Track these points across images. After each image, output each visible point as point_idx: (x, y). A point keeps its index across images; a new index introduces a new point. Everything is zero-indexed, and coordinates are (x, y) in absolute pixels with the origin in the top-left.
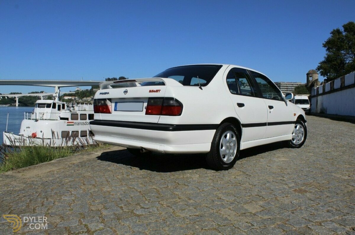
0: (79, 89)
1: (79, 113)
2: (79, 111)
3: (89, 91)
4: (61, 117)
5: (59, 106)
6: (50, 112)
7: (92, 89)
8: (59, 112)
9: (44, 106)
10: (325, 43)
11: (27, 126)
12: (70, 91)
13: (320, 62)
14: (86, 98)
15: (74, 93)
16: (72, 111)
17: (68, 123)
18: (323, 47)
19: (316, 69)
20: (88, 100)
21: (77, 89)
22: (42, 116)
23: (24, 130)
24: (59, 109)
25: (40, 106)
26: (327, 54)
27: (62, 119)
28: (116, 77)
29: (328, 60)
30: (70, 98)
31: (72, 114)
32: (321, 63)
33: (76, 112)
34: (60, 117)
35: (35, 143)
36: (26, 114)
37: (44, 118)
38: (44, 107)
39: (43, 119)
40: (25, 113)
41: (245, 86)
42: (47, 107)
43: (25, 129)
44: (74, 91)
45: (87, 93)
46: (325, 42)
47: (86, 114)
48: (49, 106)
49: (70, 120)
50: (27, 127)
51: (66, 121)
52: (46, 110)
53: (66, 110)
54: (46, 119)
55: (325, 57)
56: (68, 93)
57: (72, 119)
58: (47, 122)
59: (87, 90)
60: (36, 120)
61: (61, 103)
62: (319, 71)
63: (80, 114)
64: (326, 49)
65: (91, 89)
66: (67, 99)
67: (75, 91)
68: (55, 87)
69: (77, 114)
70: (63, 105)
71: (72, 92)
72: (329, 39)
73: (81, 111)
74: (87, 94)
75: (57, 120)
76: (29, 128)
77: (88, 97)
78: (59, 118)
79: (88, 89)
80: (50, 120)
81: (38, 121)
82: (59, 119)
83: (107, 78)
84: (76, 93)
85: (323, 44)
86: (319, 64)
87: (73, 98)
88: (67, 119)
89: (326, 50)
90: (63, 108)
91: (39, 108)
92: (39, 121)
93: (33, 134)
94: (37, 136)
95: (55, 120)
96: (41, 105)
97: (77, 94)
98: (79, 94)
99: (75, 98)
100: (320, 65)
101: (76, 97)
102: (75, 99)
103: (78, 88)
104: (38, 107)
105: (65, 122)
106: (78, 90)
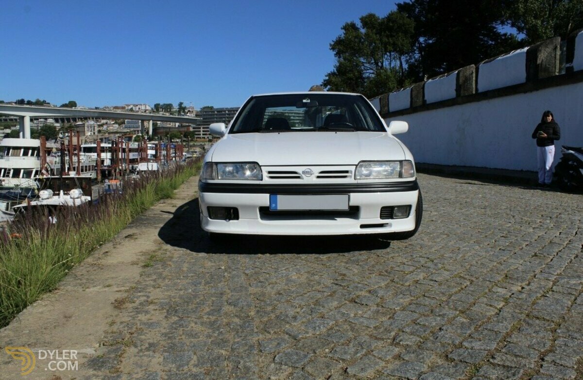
10: (333, 43)
13: (327, 74)
18: (331, 49)
19: (321, 85)
26: (338, 61)
29: (341, 71)
32: (329, 75)
41: (187, 113)
46: (333, 41)
55: (336, 65)
62: (326, 88)
64: (335, 53)
72: (339, 37)
85: (331, 45)
86: (326, 76)
89: (335, 55)
100: (327, 78)
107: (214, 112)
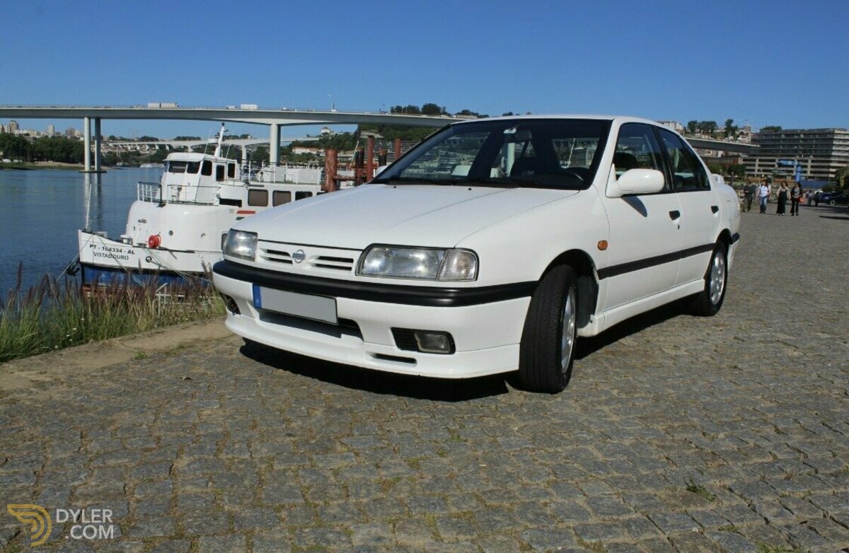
0: (328, 131)
1: (271, 188)
2: (272, 182)
3: (350, 136)
4: (222, 198)
5: (220, 169)
6: (197, 185)
7: (358, 133)
8: (218, 184)
9: (183, 168)
11: (141, 219)
12: (308, 136)
14: (345, 153)
15: (318, 139)
16: (252, 183)
17: (239, 212)
20: (348, 157)
21: (323, 131)
22: (176, 194)
23: (134, 228)
24: (220, 177)
25: (174, 167)
27: (223, 202)
28: (415, 105)
30: (307, 151)
31: (250, 190)
33: (263, 186)
34: (218, 196)
35: (153, 260)
36: (141, 187)
37: (182, 198)
38: (183, 171)
39: (178, 202)
40: (138, 185)
42: (190, 171)
43: (136, 223)
44: (316, 137)
45: (345, 141)
47: (289, 193)
48: (193, 168)
49: (245, 206)
50: (139, 221)
51: (236, 208)
52: (186, 178)
53: (237, 181)
54: (184, 202)
56: (302, 139)
57: (250, 204)
58: (186, 211)
59: (347, 134)
60: (162, 204)
61: (225, 162)
63: (274, 192)
65: (356, 133)
66: (300, 153)
67: (319, 134)
68: (270, 125)
69: (266, 191)
70: (232, 167)
71: (313, 137)
73: (277, 182)
74: (347, 142)
75: (211, 204)
76: (144, 221)
77: (349, 150)
78: (216, 199)
79: (349, 131)
80: (196, 203)
81: (165, 205)
82: (217, 202)
83: (395, 107)
84: (320, 140)
87: (315, 153)
88: (238, 203)
90: (231, 174)
91: (172, 174)
92: (168, 206)
93: (152, 238)
94: (162, 245)
95: (206, 204)
96: (176, 167)
97: (324, 142)
98: (329, 143)
99: (318, 152)
101: (322, 151)
102: (318, 155)
103: (326, 128)
104: (170, 171)
105: (232, 211)
106: (326, 133)
107: (780, 135)
